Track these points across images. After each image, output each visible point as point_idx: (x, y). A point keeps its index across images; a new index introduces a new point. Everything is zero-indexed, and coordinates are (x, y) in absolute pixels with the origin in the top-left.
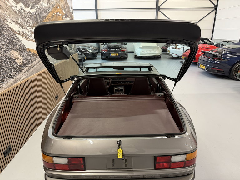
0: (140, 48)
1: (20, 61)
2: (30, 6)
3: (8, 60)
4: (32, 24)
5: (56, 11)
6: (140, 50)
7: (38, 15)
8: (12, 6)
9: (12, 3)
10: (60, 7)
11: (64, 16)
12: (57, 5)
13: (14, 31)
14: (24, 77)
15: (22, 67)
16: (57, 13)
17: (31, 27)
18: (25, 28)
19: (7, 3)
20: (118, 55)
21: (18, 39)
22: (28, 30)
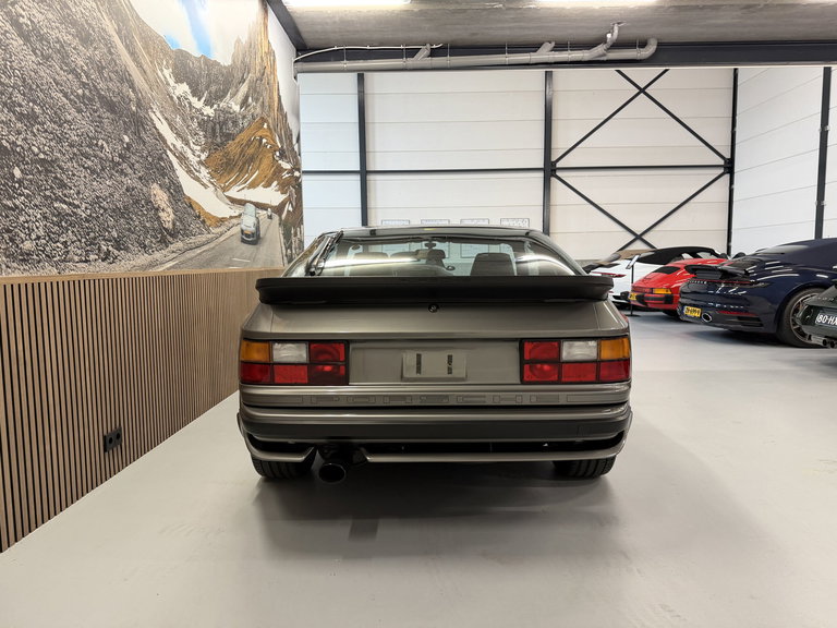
1: (167, 217)
2: (204, 99)
3: (143, 202)
4: (203, 140)
5: (260, 133)
7: (218, 126)
8: (168, 84)
9: (168, 77)
10: (268, 126)
11: (278, 154)
12: (263, 120)
13: (165, 141)
14: (172, 264)
15: (171, 235)
16: (261, 138)
17: (199, 148)
18: (187, 144)
19: (159, 73)
21: (171, 162)
22: (193, 152)
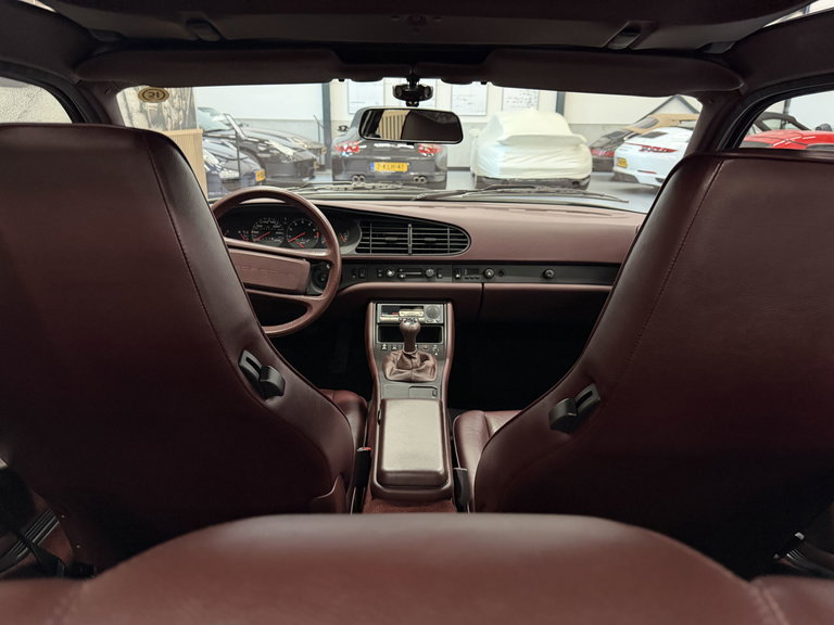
0: (503, 144)
6: (501, 152)
20: (405, 170)
